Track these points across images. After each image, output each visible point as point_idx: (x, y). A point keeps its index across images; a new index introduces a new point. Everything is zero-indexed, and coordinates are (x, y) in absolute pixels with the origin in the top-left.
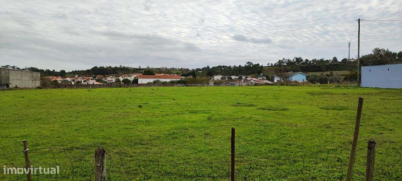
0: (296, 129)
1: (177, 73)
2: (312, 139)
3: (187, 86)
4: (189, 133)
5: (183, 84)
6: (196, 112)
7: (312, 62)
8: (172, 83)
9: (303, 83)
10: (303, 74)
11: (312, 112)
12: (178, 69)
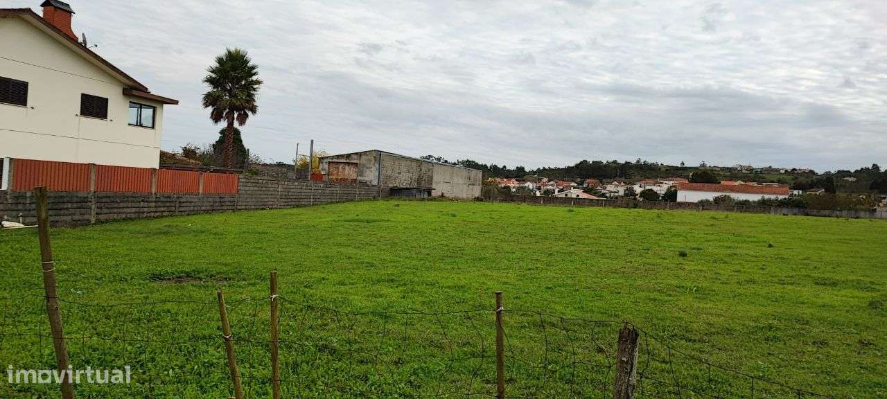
1: (779, 181)
3: (808, 215)
4: (812, 334)
5: (796, 210)
6: (834, 284)
8: (764, 206)
12: (783, 172)
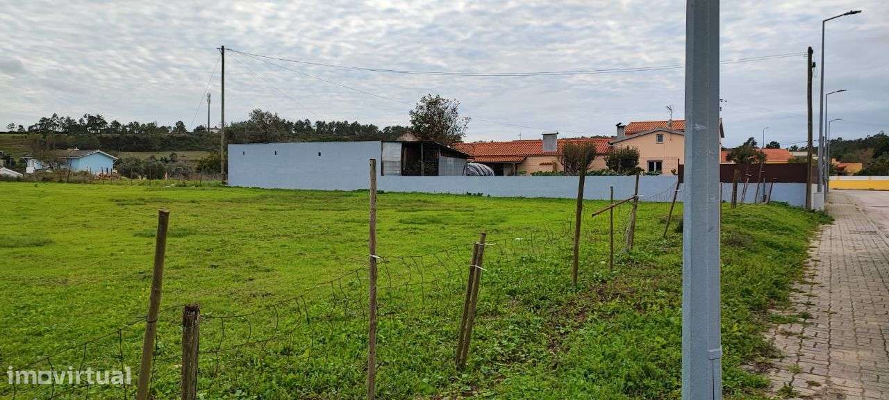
0: (62, 290)
2: (102, 311)
7: (127, 129)
9: (103, 178)
10: (110, 157)
11: (113, 244)
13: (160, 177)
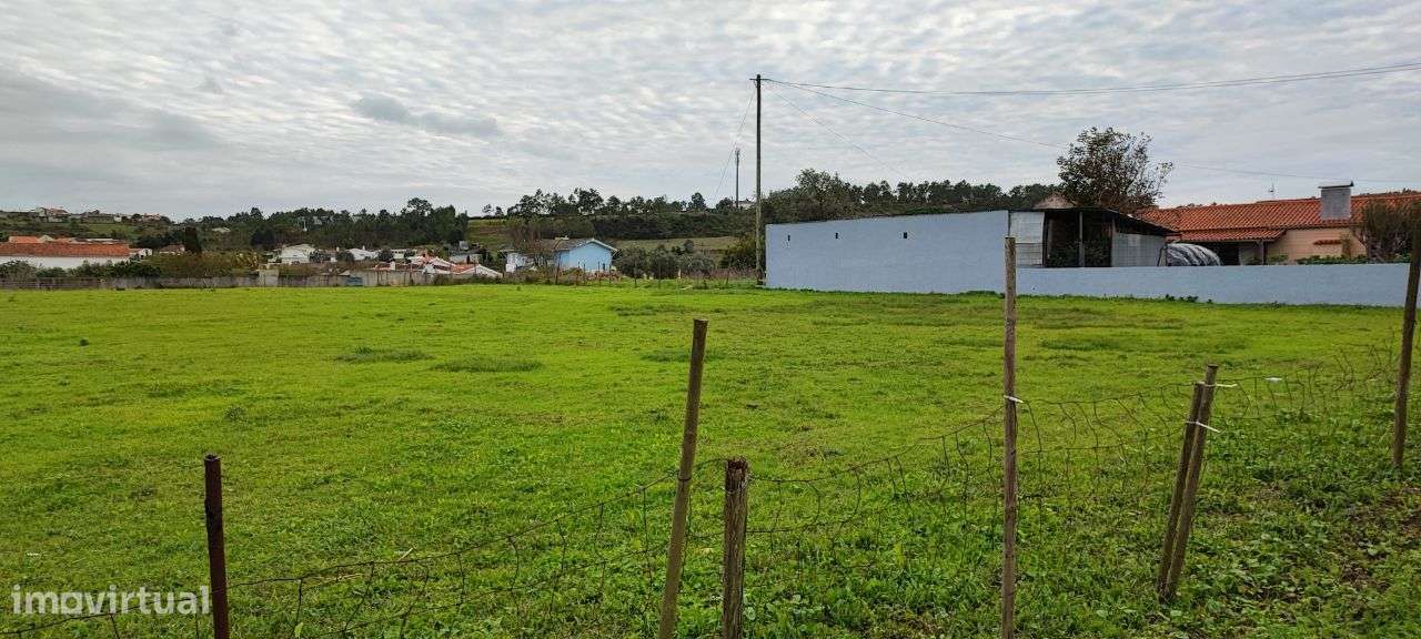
0: (556, 432)
1: (114, 236)
3: (161, 287)
4: (132, 481)
5: (141, 281)
6: (180, 392)
7: (629, 207)
8: (89, 276)
9: (600, 278)
10: (601, 246)
11: (616, 370)
12: (118, 219)
13: (672, 276)
